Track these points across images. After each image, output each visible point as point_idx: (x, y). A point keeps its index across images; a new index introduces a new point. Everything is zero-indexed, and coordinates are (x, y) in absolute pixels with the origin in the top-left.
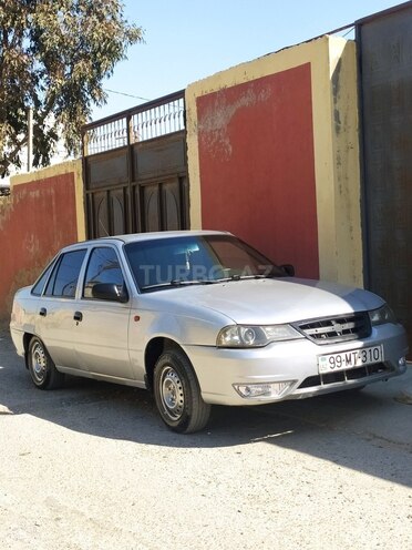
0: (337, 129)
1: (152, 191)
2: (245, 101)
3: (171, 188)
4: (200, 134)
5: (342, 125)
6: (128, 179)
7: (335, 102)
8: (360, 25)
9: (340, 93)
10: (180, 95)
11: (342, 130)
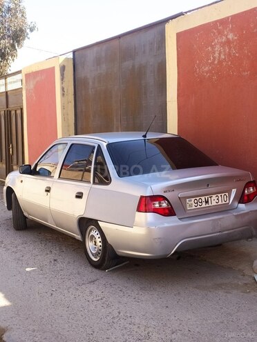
0: (63, 95)
1: (13, 112)
2: (38, 79)
3: (19, 112)
4: (26, 90)
5: (66, 93)
6: (5, 107)
7: (62, 83)
8: (74, 52)
9: (65, 80)
10: (19, 72)
11: (65, 95)
